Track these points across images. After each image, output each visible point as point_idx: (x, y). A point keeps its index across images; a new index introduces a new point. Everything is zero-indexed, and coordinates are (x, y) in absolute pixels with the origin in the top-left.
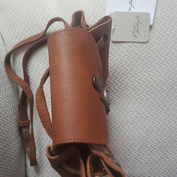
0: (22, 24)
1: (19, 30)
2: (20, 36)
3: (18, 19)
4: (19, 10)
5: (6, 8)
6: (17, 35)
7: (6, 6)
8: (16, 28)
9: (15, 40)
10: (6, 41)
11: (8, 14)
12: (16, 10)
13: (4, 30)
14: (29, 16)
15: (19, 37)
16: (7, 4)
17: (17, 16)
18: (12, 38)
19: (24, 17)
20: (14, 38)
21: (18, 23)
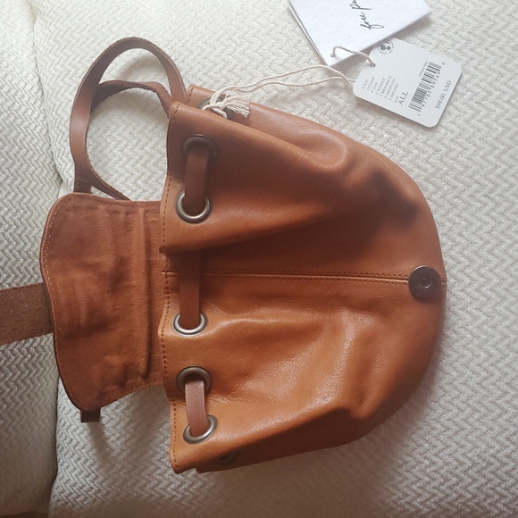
0: (84, 43)
1: (74, 56)
2: (74, 70)
3: (75, 34)
4: (81, 15)
5: (54, 12)
6: (69, 67)
7: (55, 9)
8: (69, 53)
11: (57, 25)
12: (74, 14)
13: (44, 61)
14: (100, 26)
15: (71, 73)
16: (59, 5)
17: (74, 28)
18: (59, 77)
19: (89, 27)
20: (62, 77)
21: (73, 42)
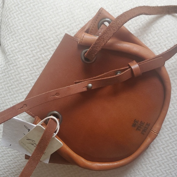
9: (15, 7)
10: (6, 5)
